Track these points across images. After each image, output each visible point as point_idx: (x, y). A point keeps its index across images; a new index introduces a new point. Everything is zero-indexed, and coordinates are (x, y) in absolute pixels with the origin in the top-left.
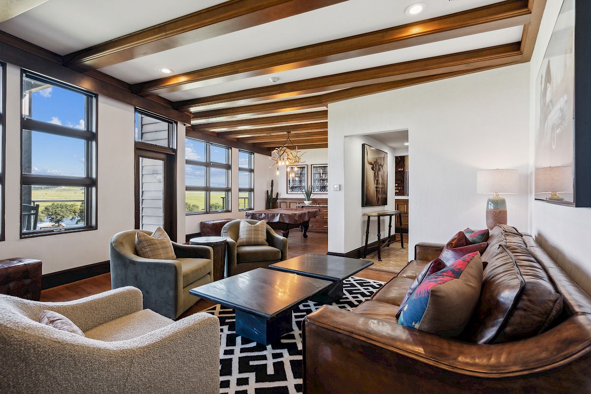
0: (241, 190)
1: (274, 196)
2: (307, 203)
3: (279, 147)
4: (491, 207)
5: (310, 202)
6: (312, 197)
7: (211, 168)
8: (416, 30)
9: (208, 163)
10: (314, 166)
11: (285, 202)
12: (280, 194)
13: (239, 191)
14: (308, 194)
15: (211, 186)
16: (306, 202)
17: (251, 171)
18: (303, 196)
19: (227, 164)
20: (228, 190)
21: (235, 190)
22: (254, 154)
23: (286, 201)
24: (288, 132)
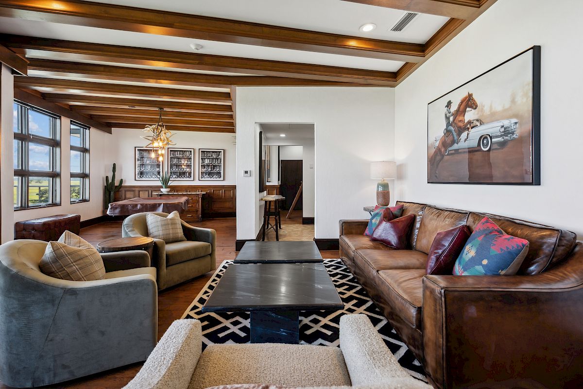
0: (73, 175)
1: (117, 183)
2: (164, 191)
3: (151, 125)
4: (381, 189)
5: (168, 190)
6: (171, 183)
7: (30, 143)
8: (353, 43)
9: (25, 135)
10: (171, 149)
11: (133, 191)
12: (125, 181)
13: (71, 177)
14: (165, 181)
15: (29, 169)
16: (162, 190)
17: (85, 150)
18: (159, 184)
19: (52, 139)
20: (54, 175)
21: (65, 175)
22: (89, 128)
23: (134, 189)
24: (161, 108)
